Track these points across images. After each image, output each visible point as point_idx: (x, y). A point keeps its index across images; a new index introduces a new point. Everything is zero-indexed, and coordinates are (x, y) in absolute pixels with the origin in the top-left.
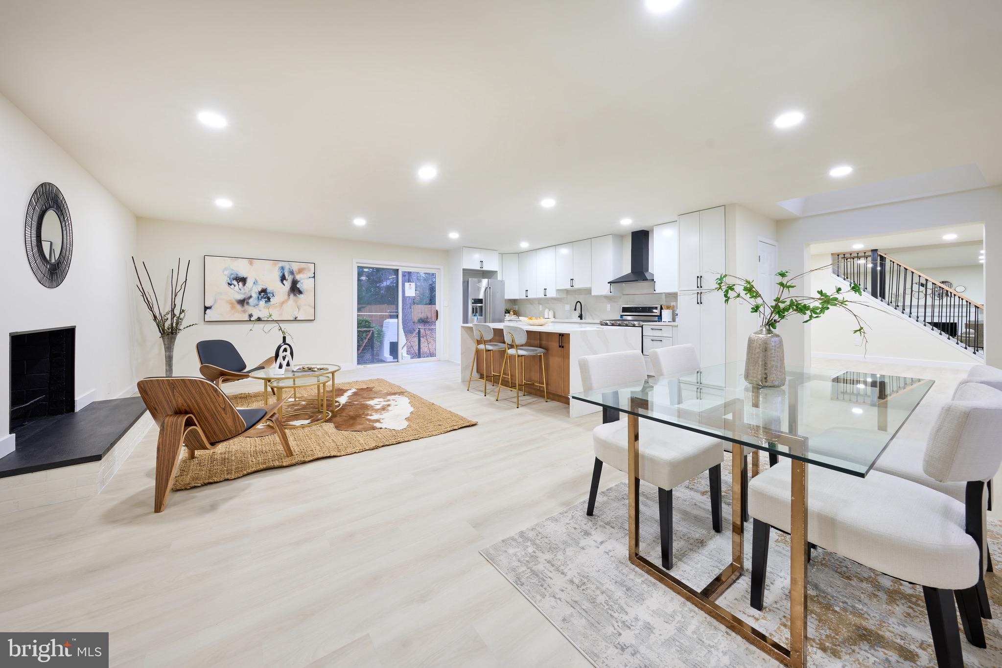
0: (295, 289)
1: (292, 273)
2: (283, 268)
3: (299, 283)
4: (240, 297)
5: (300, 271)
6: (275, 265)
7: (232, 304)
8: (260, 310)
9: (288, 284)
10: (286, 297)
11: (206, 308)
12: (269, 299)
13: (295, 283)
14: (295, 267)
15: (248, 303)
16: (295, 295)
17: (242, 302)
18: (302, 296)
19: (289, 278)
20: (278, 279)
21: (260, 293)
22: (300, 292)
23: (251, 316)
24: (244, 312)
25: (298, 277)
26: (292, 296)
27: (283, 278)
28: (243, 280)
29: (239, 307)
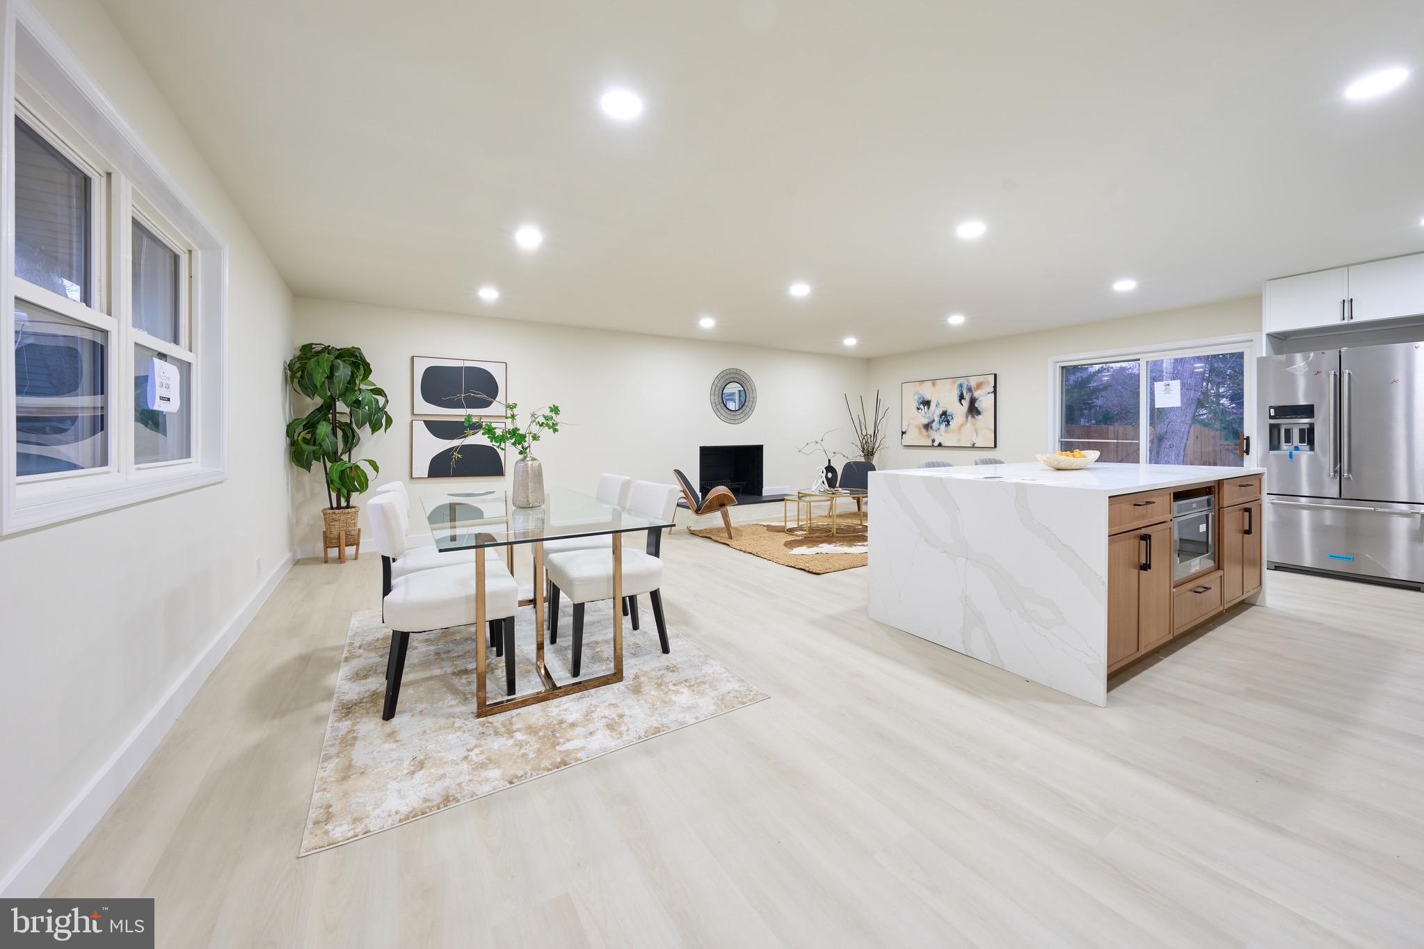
0: (973, 410)
1: (970, 390)
2: (961, 386)
3: (978, 401)
4: (926, 421)
5: (979, 386)
6: (954, 382)
7: (920, 428)
8: (941, 435)
9: (966, 403)
10: (964, 419)
11: (903, 433)
12: (948, 422)
13: (973, 401)
14: (973, 382)
15: (931, 427)
16: (973, 416)
17: (927, 426)
18: (980, 417)
19: (967, 396)
20: (957, 399)
21: (941, 416)
22: (979, 413)
23: (933, 441)
24: (929, 436)
25: (976, 394)
26: (970, 418)
27: (961, 397)
28: (927, 403)
29: (924, 431)
